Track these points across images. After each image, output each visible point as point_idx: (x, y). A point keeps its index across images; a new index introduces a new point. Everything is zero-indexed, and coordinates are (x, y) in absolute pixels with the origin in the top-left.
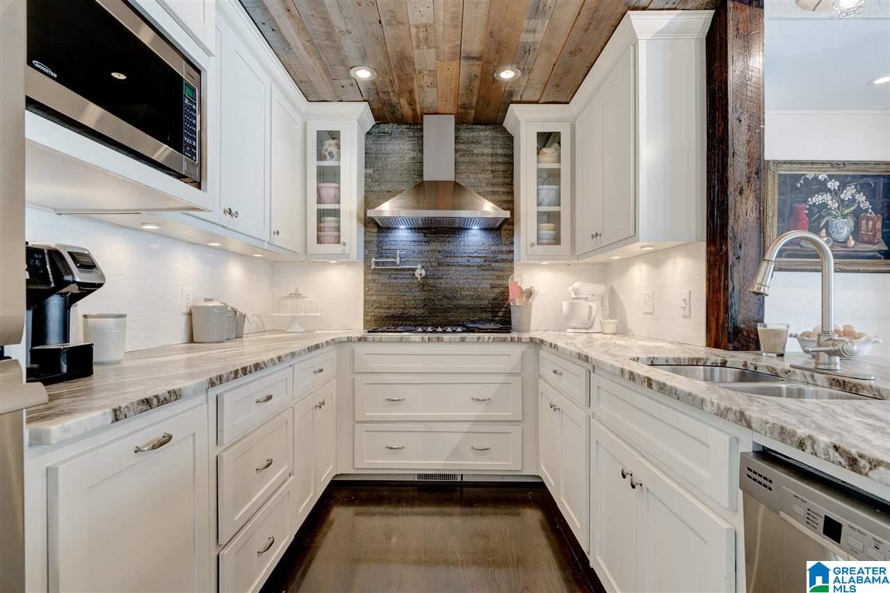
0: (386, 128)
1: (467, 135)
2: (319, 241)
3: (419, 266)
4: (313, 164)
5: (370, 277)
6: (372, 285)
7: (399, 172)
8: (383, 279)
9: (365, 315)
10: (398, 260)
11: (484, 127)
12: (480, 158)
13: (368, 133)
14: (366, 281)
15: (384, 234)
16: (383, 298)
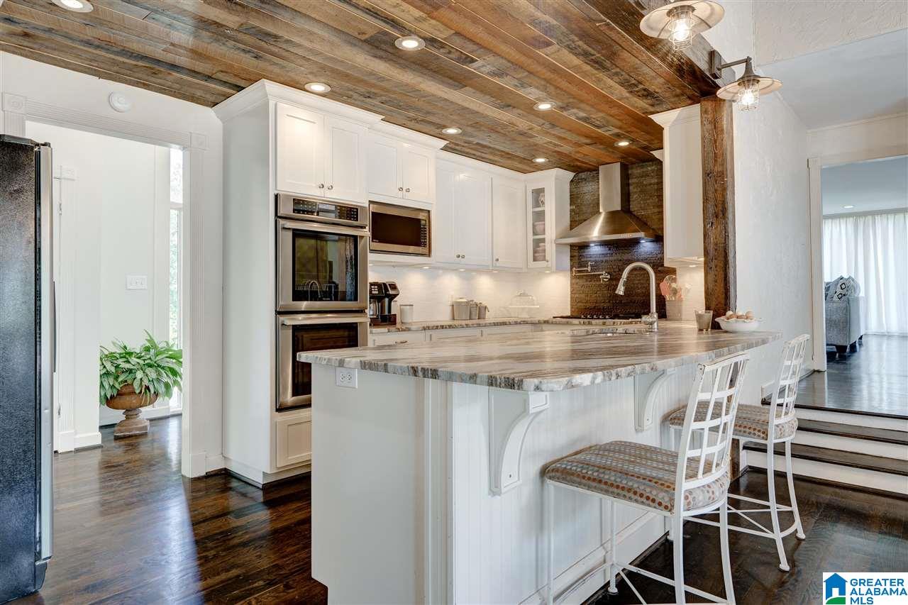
0: (583, 175)
1: (639, 171)
2: (535, 260)
3: (604, 272)
4: (530, 210)
5: (574, 281)
6: (575, 286)
7: (592, 205)
8: (581, 282)
9: (572, 308)
10: (589, 269)
11: (651, 163)
12: (648, 187)
13: (572, 181)
14: (572, 284)
15: (582, 250)
16: (583, 296)
